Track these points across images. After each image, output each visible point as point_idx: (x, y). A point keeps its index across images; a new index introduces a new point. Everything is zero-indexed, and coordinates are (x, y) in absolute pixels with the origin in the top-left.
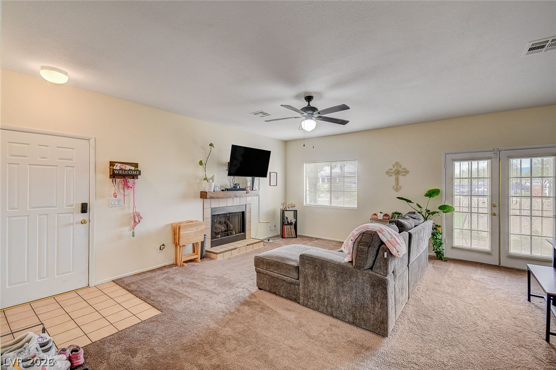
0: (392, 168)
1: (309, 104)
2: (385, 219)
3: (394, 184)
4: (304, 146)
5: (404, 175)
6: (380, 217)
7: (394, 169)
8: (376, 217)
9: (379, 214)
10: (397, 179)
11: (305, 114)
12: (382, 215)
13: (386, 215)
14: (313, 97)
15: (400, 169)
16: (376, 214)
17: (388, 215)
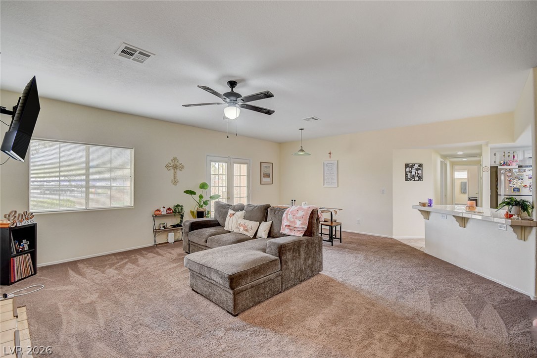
0: (170, 162)
1: (232, 89)
2: (169, 213)
3: (172, 178)
4: (228, 137)
5: (180, 170)
6: (164, 211)
7: (172, 164)
8: (159, 213)
9: (162, 209)
10: (175, 174)
11: (228, 100)
12: (165, 209)
13: (169, 209)
14: (236, 83)
15: (178, 164)
16: (159, 210)
17: (171, 209)
